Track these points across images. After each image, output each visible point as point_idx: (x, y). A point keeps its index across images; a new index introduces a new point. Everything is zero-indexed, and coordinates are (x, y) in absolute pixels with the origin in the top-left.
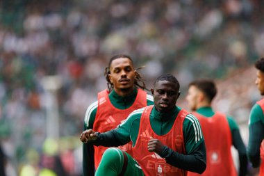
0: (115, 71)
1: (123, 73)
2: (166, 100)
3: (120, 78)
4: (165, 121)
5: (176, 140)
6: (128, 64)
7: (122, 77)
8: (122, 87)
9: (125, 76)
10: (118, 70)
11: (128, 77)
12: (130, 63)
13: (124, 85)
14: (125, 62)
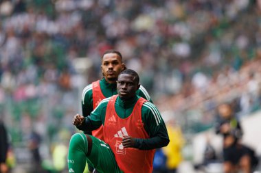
0: (105, 64)
1: (110, 66)
2: (125, 89)
3: (107, 70)
4: (128, 108)
5: (137, 124)
6: (115, 59)
7: (109, 69)
8: (109, 76)
9: (112, 69)
10: (107, 63)
11: (115, 69)
12: (118, 58)
13: (111, 75)
14: (114, 57)
